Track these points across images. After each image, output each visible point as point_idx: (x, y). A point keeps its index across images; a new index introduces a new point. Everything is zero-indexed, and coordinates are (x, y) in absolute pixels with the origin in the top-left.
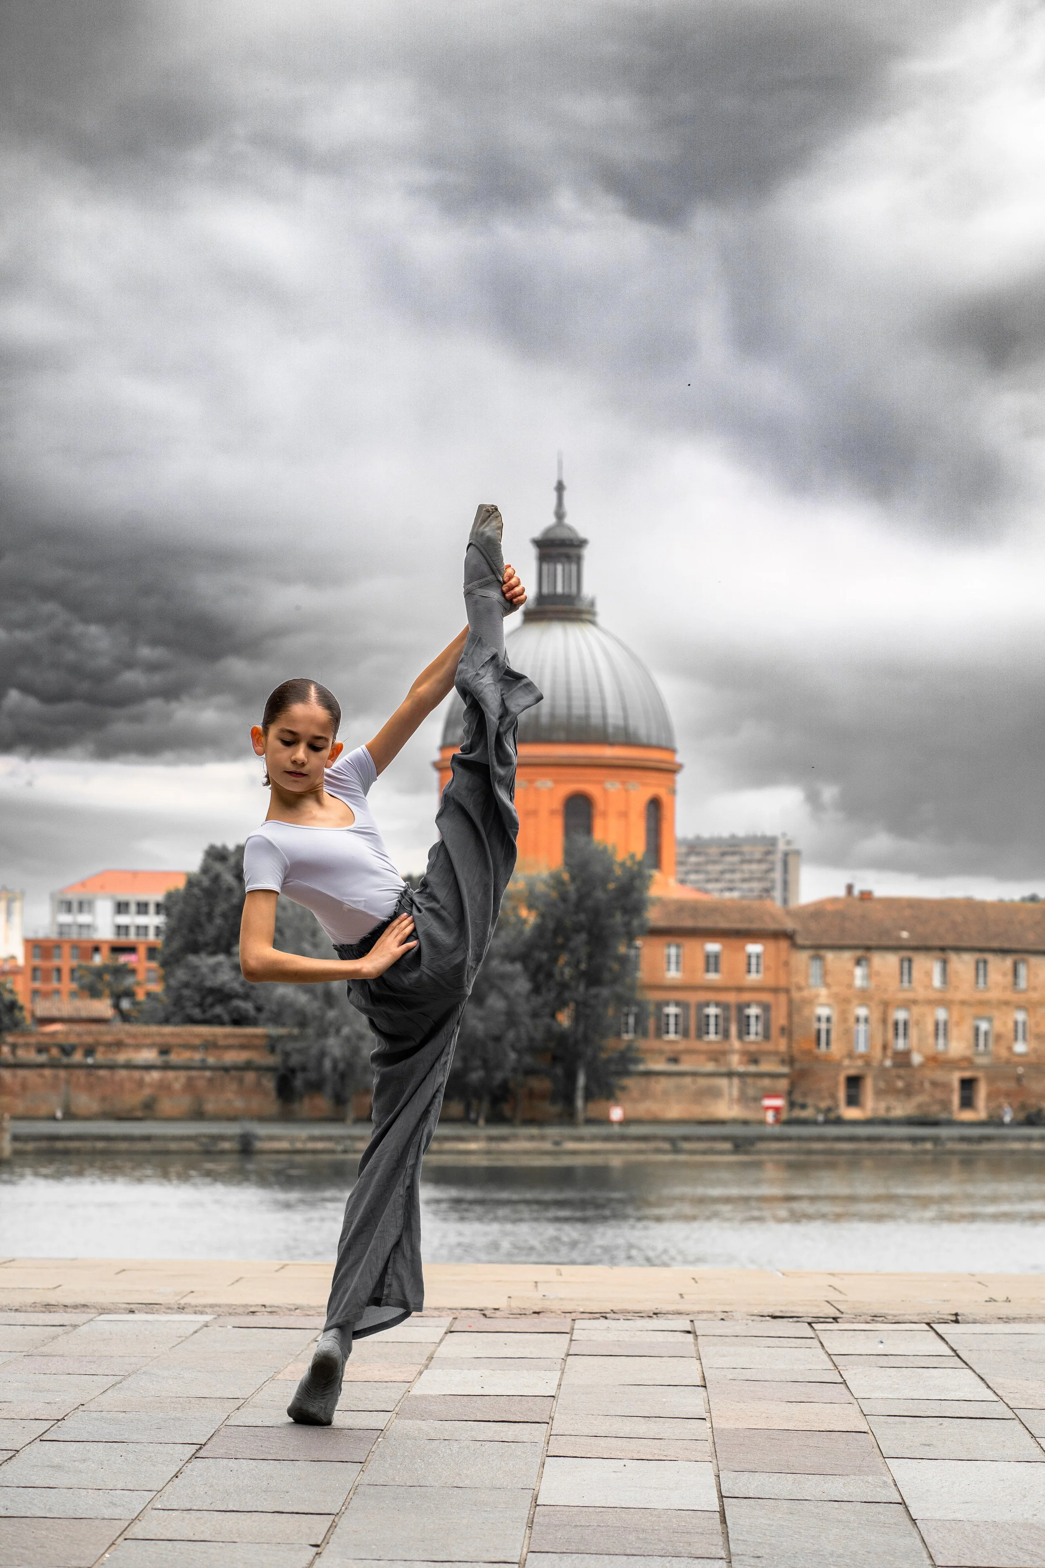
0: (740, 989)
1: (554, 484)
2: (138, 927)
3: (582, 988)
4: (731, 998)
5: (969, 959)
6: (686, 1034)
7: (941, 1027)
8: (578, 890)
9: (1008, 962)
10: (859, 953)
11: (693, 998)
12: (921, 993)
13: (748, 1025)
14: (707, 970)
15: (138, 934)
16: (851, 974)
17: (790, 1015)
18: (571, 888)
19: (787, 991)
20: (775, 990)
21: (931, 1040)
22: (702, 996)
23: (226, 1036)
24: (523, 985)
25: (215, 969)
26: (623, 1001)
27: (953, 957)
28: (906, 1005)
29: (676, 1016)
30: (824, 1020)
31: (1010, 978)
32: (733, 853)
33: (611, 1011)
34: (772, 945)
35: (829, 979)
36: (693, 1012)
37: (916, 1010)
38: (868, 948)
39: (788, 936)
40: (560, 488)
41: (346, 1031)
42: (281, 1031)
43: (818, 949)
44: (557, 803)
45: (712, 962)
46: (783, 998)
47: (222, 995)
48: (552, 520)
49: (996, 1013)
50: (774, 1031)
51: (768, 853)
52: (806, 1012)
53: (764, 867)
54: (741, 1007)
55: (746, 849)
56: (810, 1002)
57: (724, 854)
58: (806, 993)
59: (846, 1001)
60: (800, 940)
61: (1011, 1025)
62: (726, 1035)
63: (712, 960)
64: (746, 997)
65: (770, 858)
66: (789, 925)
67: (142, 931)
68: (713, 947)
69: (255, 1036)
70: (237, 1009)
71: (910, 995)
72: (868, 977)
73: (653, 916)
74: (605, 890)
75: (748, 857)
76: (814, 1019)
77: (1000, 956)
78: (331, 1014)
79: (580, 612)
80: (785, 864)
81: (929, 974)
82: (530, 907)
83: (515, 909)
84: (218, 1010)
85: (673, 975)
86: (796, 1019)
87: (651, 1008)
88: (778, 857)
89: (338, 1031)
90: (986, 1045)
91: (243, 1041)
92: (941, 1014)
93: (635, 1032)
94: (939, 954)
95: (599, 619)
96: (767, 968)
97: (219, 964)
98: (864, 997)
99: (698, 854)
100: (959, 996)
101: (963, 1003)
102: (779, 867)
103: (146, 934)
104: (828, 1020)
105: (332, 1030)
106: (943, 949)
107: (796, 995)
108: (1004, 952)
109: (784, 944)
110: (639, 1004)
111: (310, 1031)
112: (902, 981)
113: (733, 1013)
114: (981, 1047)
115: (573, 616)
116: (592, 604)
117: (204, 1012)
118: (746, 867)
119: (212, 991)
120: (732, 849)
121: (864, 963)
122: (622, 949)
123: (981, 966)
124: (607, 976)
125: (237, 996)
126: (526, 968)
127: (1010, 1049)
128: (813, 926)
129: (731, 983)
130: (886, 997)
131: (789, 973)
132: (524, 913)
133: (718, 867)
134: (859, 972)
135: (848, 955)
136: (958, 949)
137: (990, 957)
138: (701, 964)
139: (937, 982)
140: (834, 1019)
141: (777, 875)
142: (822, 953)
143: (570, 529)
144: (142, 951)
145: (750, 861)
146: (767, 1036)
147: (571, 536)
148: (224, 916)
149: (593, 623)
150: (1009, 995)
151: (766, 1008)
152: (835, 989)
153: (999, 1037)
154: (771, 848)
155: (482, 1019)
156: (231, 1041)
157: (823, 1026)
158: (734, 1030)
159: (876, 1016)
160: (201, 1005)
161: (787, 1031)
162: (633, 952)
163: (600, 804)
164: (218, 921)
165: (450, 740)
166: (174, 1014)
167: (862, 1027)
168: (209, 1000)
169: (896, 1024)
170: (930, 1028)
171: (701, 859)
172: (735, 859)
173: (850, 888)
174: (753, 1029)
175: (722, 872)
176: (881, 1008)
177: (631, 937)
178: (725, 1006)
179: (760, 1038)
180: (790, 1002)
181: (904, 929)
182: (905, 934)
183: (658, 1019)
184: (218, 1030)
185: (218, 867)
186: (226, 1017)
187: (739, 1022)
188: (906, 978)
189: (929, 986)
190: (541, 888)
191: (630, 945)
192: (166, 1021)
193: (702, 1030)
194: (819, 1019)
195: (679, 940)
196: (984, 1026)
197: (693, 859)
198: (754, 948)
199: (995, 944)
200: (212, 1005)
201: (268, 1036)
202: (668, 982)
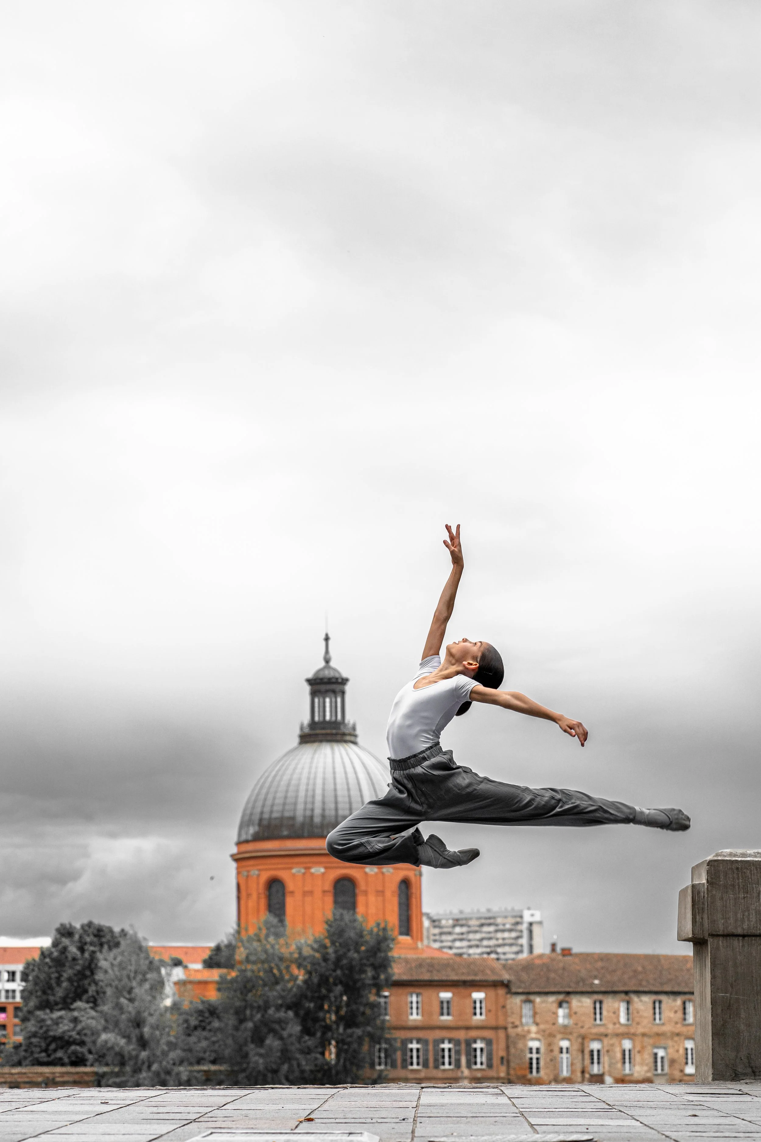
0: (468, 1028)
1: (324, 636)
2: (7, 991)
3: (341, 1030)
4: (461, 1035)
5: (647, 999)
6: (426, 1065)
7: (627, 1053)
8: (336, 952)
9: (679, 1001)
10: (561, 997)
11: (431, 1036)
12: (611, 1028)
13: (475, 1057)
14: (442, 1014)
15: (7, 997)
16: (555, 1014)
17: (508, 1048)
18: (331, 950)
19: (505, 1028)
20: (496, 1028)
21: (619, 1065)
22: (438, 1034)
23: (63, 1074)
24: (295, 1028)
25: (56, 1022)
26: (375, 1039)
27: (635, 998)
28: (599, 1037)
29: (418, 1050)
30: (534, 1051)
31: (680, 1014)
32: (490, 925)
33: (365, 1047)
34: (492, 992)
35: (538, 1019)
36: (431, 1047)
37: (606, 1041)
38: (568, 993)
39: (506, 985)
40: (327, 639)
41: (155, 1067)
42: (105, 1069)
43: (528, 994)
44: (328, 886)
45: (445, 1007)
46: (502, 1034)
47: (63, 1042)
48: (322, 664)
49: (670, 1043)
50: (496, 1061)
51: (517, 923)
52: (520, 1045)
53: (514, 935)
54: (469, 1043)
55: (499, 921)
56: (524, 1037)
57: (482, 925)
58: (519, 1030)
59: (552, 1035)
60: (514, 990)
61: (682, 1051)
62: (458, 1065)
63: (445, 1005)
64: (473, 1034)
65: (519, 927)
66: (506, 976)
67: (10, 994)
68: (446, 995)
69: (86, 1073)
70: (75, 1053)
71: (602, 1030)
72: (569, 1016)
73: (397, 972)
74: (357, 951)
75: (501, 927)
76: (528, 1051)
77: (672, 997)
78: (144, 1054)
79: (344, 734)
80: (531, 932)
81: (616, 1013)
82: (299, 966)
83: (288, 968)
84: (60, 1054)
85: (415, 1017)
86: (512, 1050)
87: (398, 1044)
88: (524, 927)
89: (149, 1067)
90: (662, 1070)
91: (76, 1078)
92: (627, 1044)
93: (386, 1065)
94: (623, 996)
95: (359, 740)
96: (489, 1011)
97: (61, 1017)
98: (566, 1032)
99: (462, 926)
100: (640, 1030)
101: (644, 1035)
102: (525, 934)
103: (14, 997)
104: (538, 1051)
105: (145, 1067)
106: (626, 993)
107: (511, 1031)
108: (675, 993)
109: (501, 991)
110: (388, 1041)
111: (128, 1069)
112: (595, 1019)
113: (463, 1046)
114: (659, 1071)
115: (339, 737)
116: (354, 728)
117: (49, 1056)
118: (499, 935)
119: (55, 1039)
120: (488, 921)
121: (565, 1005)
122: (372, 998)
123: (657, 1005)
124: (360, 1019)
125: (75, 1042)
126: (297, 1014)
127: (682, 1071)
128: (524, 976)
129: (460, 1024)
130: (583, 1031)
131: (506, 1015)
132: (295, 971)
133: (478, 936)
134: (561, 1012)
135: (552, 999)
136: (638, 993)
137: (663, 998)
138: (436, 1008)
139: (623, 1019)
140: (542, 1050)
141: (524, 941)
142: (532, 997)
143: (335, 670)
144: (10, 1009)
145: (503, 931)
146: (490, 1066)
147: (337, 675)
148: (70, 980)
149: (355, 743)
150: (679, 1028)
151: (489, 1042)
152: (542, 1027)
153: (672, 1062)
154: (518, 920)
155: (261, 1055)
156: (66, 1078)
157: (534, 1056)
158: (463, 1060)
159: (576, 1046)
160: (46, 1051)
161: (505, 1061)
162: (382, 1000)
163: (362, 885)
164: (65, 984)
165: (244, 837)
166: (25, 1058)
167: (564, 1056)
168: (53, 1046)
169: (592, 1052)
170: (619, 1055)
171: (464, 929)
172: (492, 929)
173: (554, 946)
174: (479, 1060)
175: (482, 940)
176: (580, 1040)
177: (379, 988)
178: (457, 1042)
179: (484, 1067)
180: (507, 1037)
181: (596, 977)
182: (596, 982)
183: (404, 1054)
184: (58, 1069)
185: (66, 941)
186: (66, 1060)
187: (468, 1054)
188: (598, 1016)
189: (617, 1022)
190: (307, 952)
191: (378, 995)
192: (19, 1064)
193: (438, 1062)
194: (531, 1049)
195: (418, 990)
196: (661, 1053)
197: (458, 930)
198: (478, 995)
199: (668, 988)
200: (55, 1051)
201: (96, 1074)
202: (410, 1024)
